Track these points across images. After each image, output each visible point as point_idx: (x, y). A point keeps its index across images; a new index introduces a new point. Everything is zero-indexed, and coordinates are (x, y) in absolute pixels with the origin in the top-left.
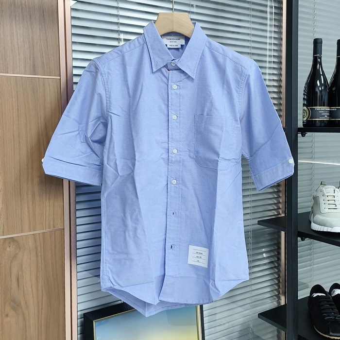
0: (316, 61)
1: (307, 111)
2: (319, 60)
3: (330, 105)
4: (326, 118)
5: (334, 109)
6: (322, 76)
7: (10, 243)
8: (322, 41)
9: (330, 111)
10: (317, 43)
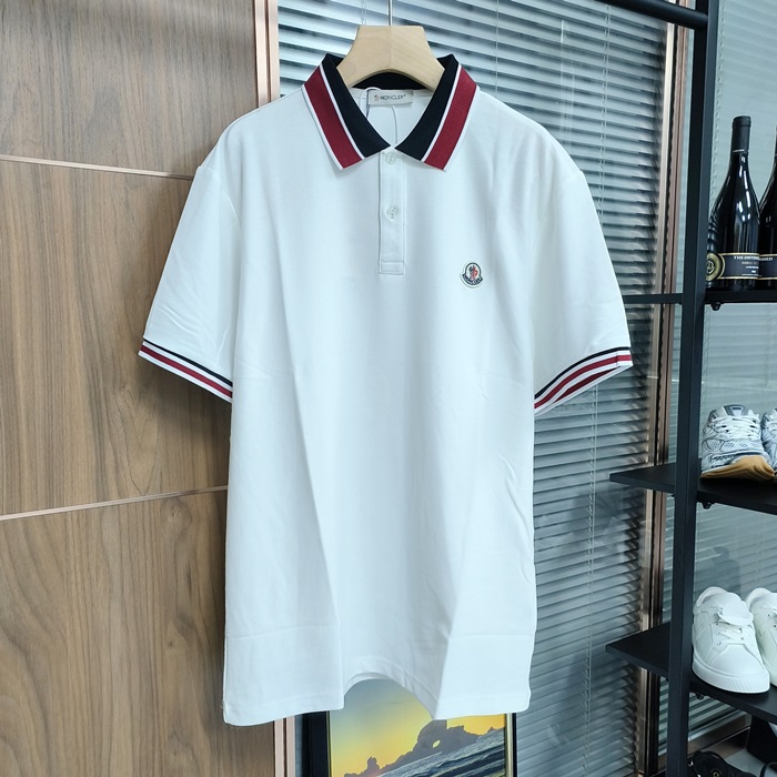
0: (737, 162)
1: (718, 263)
2: (743, 159)
3: (761, 251)
4: (753, 276)
5: (769, 257)
6: (748, 193)
7: (173, 508)
8: (750, 122)
9: (760, 262)
10: (740, 127)
